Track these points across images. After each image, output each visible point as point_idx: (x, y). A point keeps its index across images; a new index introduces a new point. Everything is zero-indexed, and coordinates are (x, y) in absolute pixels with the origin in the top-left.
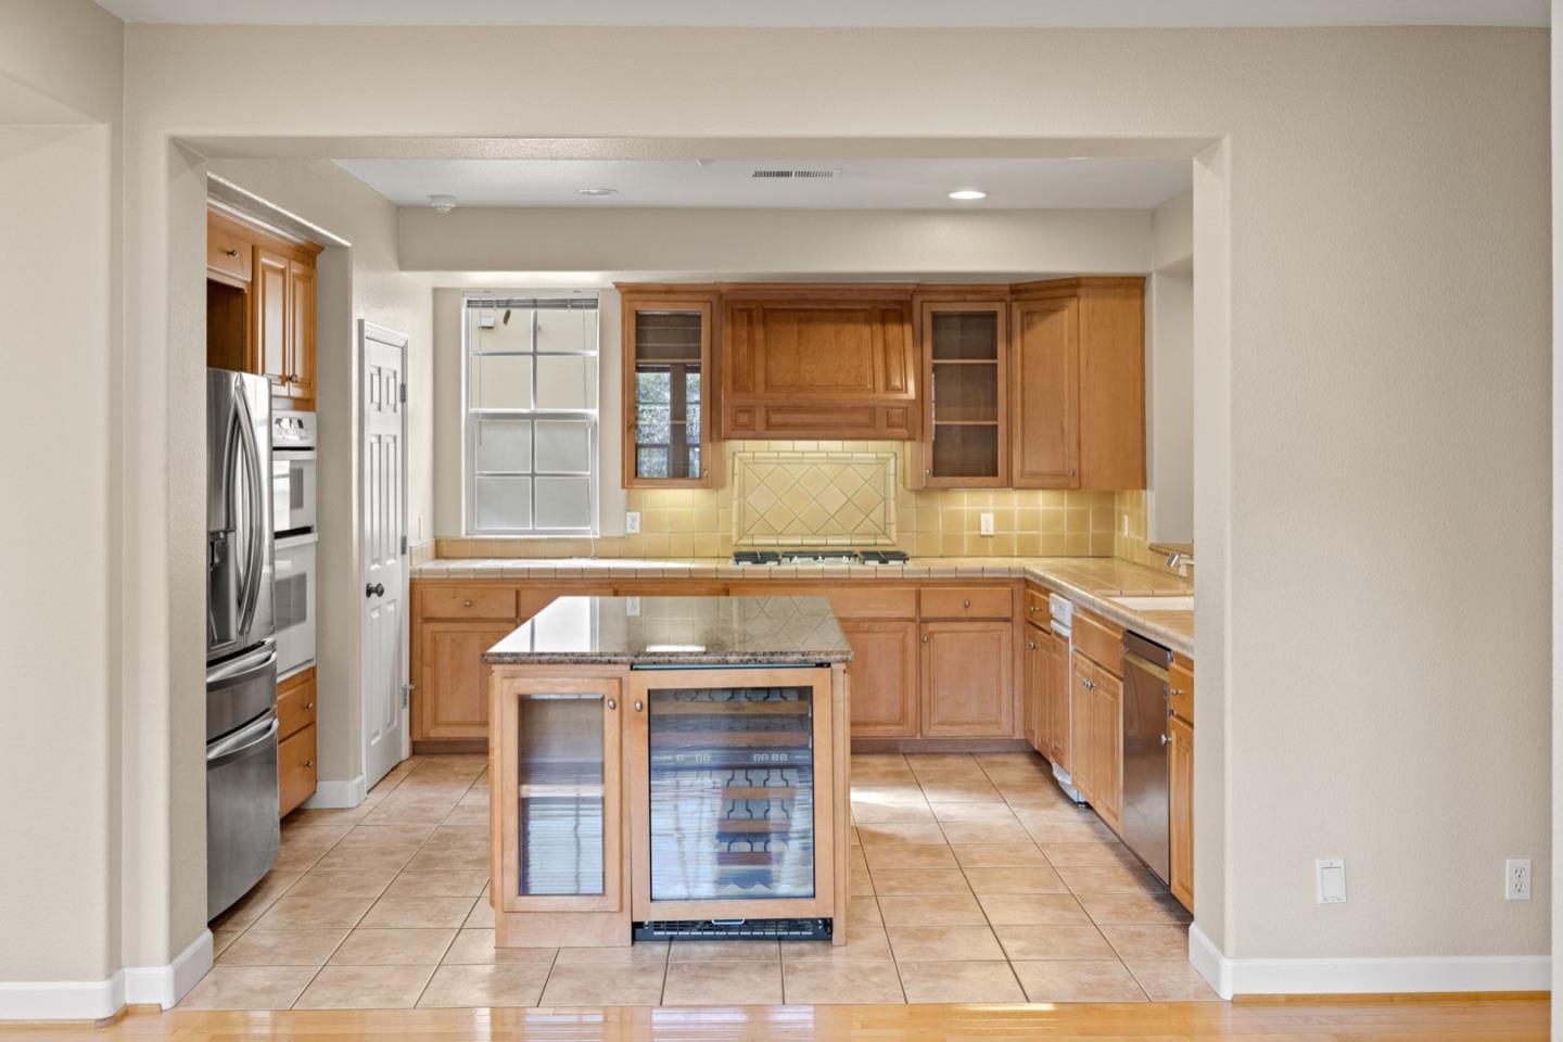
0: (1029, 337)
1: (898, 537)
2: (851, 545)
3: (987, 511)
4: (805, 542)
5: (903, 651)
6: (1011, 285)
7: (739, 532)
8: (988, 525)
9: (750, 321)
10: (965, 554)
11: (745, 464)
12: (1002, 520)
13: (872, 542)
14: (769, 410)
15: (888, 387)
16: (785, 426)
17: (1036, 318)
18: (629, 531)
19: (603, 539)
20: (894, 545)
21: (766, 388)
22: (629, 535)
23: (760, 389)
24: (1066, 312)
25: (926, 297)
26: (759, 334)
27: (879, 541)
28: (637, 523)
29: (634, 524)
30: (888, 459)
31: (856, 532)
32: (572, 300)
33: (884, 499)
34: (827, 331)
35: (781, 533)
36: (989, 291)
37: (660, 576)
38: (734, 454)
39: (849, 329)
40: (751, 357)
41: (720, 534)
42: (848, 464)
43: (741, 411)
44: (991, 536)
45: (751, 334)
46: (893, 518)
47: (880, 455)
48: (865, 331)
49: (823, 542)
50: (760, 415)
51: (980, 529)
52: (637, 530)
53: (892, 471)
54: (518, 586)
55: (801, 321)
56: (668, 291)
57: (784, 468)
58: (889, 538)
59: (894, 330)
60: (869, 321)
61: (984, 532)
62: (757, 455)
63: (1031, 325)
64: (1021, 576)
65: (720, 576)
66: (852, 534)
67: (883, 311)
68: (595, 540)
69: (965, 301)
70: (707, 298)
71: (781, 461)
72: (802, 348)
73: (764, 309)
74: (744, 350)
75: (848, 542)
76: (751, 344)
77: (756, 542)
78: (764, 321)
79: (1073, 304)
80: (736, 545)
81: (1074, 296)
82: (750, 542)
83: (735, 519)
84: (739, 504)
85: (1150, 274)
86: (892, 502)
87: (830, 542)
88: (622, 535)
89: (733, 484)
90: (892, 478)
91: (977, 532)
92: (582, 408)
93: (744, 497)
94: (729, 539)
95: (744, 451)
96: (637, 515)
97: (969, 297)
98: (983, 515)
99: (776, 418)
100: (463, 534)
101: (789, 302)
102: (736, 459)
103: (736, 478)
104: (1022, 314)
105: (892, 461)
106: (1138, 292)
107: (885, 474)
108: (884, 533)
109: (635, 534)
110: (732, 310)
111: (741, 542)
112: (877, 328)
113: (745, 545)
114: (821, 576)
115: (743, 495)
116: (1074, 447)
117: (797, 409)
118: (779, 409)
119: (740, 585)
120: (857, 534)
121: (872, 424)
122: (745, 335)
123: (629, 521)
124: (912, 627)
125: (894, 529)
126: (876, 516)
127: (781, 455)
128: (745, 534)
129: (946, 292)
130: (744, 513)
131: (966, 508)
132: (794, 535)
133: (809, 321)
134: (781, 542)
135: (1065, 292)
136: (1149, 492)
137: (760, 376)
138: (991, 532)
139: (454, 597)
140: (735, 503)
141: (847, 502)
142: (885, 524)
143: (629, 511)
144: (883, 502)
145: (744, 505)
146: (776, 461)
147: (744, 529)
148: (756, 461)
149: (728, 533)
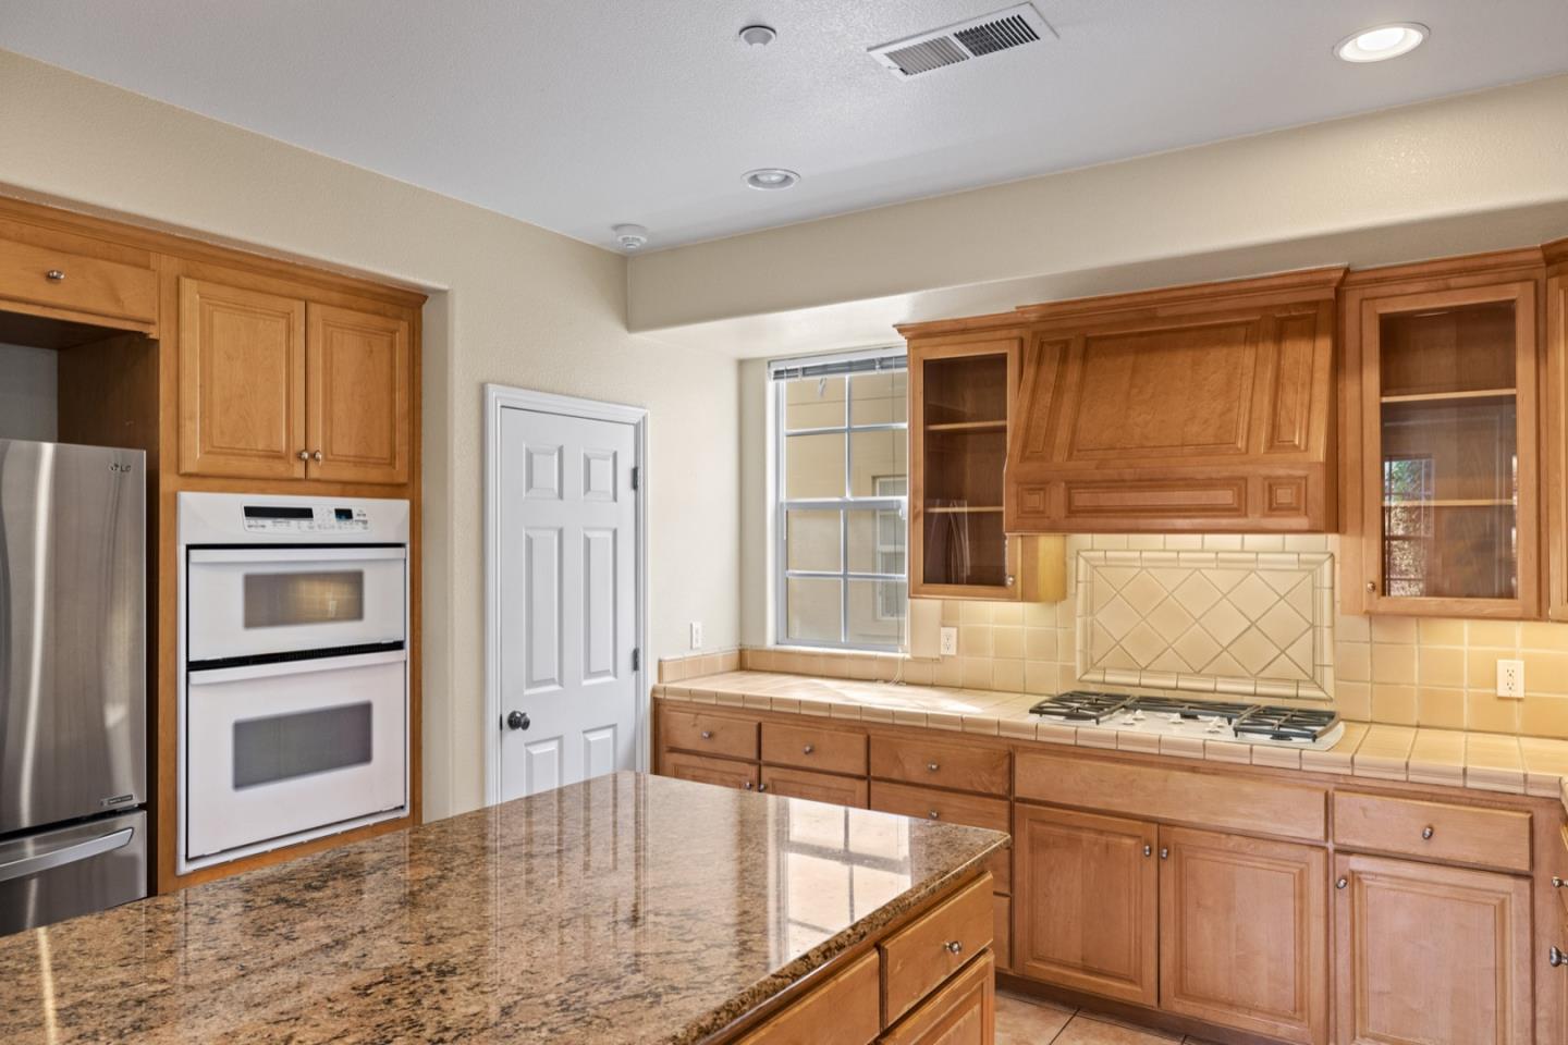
1: (1336, 687)
2: (1255, 695)
3: (1511, 656)
4: (1182, 684)
6: (1544, 248)
7: (1086, 664)
8: (1512, 678)
9: (1064, 359)
10: (1464, 726)
11: (1095, 567)
13: (1292, 692)
14: (1072, 485)
16: (1098, 511)
18: (944, 651)
19: (916, 660)
20: (1330, 700)
21: (1070, 454)
22: (943, 656)
23: (1060, 456)
25: (1369, 292)
27: (1302, 692)
28: (953, 642)
29: (948, 642)
30: (1320, 563)
31: (1265, 674)
32: (883, 359)
33: (1313, 626)
34: (1182, 359)
35: (1145, 669)
36: (1496, 266)
38: (1078, 553)
39: (1217, 354)
41: (1058, 664)
42: (1252, 571)
43: (1032, 491)
44: (1519, 700)
45: (1060, 376)
46: (1327, 657)
47: (1304, 557)
48: (1247, 355)
49: (1210, 686)
50: (1058, 495)
51: (1496, 688)
52: (953, 651)
53: (1327, 583)
54: (759, 719)
57: (1149, 572)
58: (1321, 688)
59: (1296, 349)
60: (1253, 339)
61: (1502, 691)
62: (1109, 554)
64: (1552, 793)
66: (1256, 677)
68: (903, 660)
70: (1015, 332)
71: (1146, 564)
72: (1135, 391)
73: (1087, 339)
75: (1250, 689)
77: (1109, 678)
78: (1085, 357)
80: (1080, 681)
82: (1099, 677)
83: (1079, 645)
84: (1085, 625)
86: (1326, 633)
87: (1221, 687)
88: (937, 656)
89: (1076, 594)
90: (1327, 593)
91: (1490, 692)
93: (1092, 613)
94: (1072, 670)
95: (1092, 550)
96: (953, 631)
98: (1503, 664)
99: (1083, 499)
100: (770, 643)
102: (1082, 561)
103: (1081, 586)
105: (1327, 566)
107: (1314, 587)
108: (1313, 679)
109: (952, 657)
110: (1042, 344)
111: (1086, 677)
112: (1268, 349)
113: (1093, 682)
114: (1155, 751)
115: (1090, 610)
117: (1117, 484)
118: (1090, 485)
119: (1033, 750)
120: (1263, 679)
122: (1052, 378)
123: (943, 640)
124: (1317, 858)
125: (1329, 674)
126: (1300, 651)
128: (1093, 665)
130: (1092, 634)
131: (1465, 648)
132: (1164, 672)
133: (1152, 349)
134: (1144, 682)
138: (1520, 694)
139: (695, 725)
140: (1079, 621)
141: (1249, 628)
142: (1314, 665)
143: (944, 626)
144: (1311, 631)
145: (1092, 625)
146: (1139, 564)
147: (1092, 659)
148: (1109, 563)
149: (1070, 664)
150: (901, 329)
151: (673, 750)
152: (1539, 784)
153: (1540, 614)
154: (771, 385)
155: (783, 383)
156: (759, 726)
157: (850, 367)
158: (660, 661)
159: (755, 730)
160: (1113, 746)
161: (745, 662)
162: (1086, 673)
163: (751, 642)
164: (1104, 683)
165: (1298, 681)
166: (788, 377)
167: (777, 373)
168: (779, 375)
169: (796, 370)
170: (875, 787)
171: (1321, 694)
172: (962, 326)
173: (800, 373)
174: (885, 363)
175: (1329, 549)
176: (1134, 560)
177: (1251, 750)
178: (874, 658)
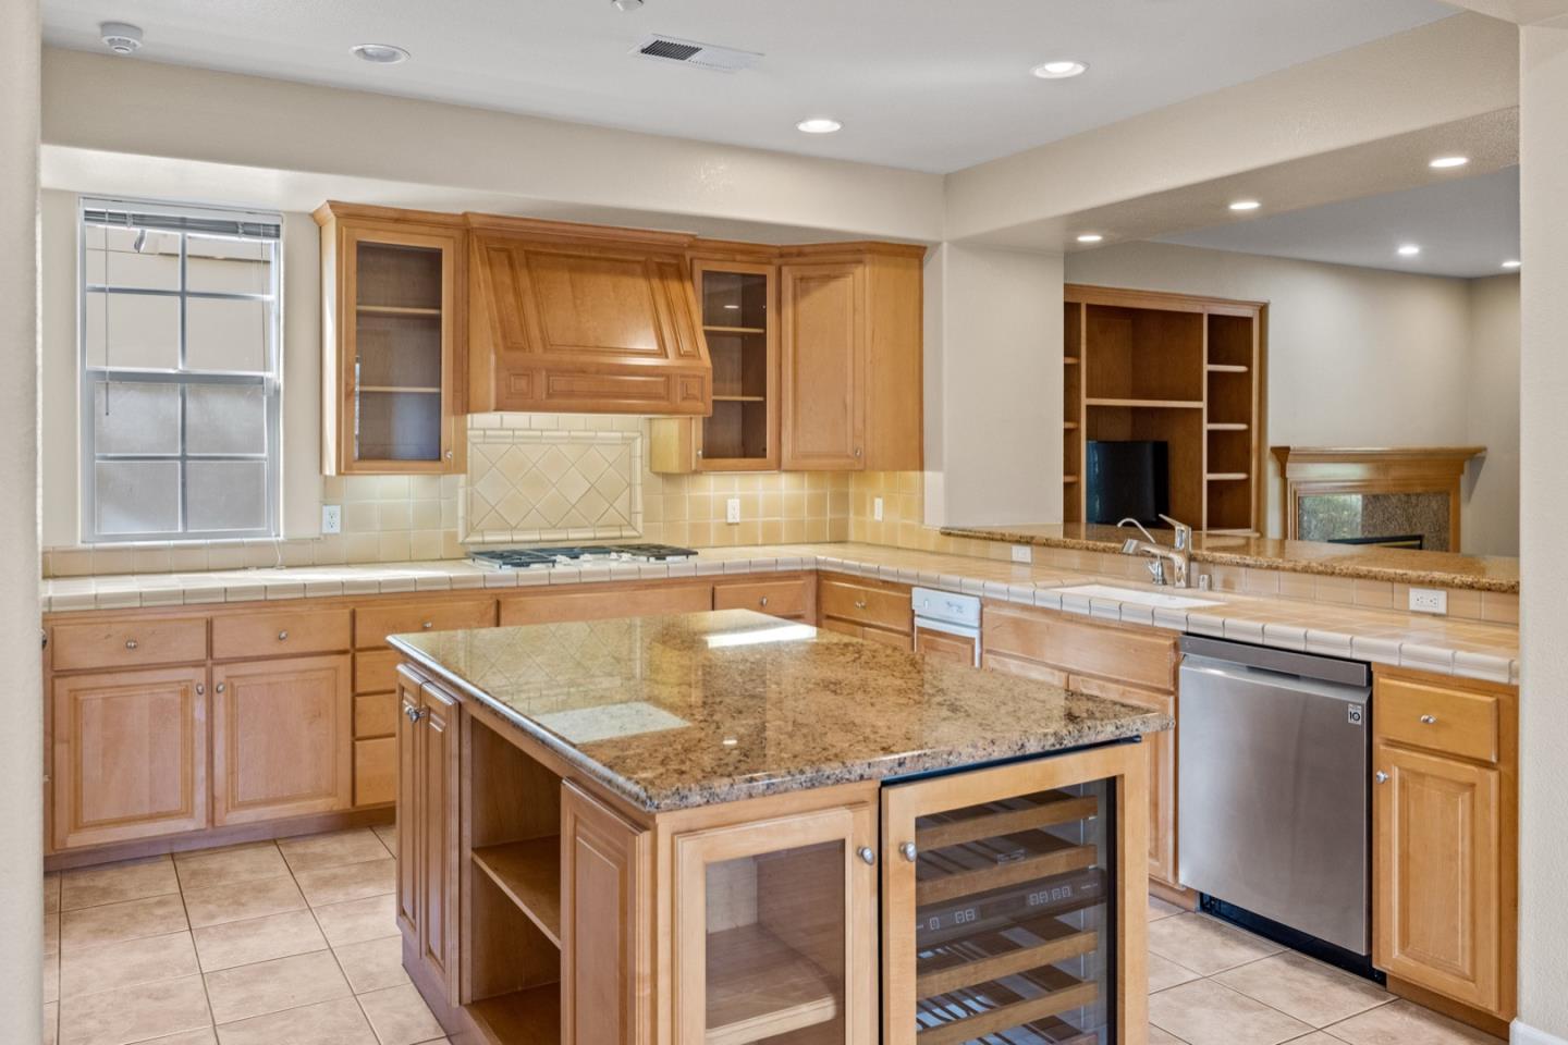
0: (803, 305)
1: (644, 527)
2: (595, 539)
3: (733, 497)
6: (782, 246)
7: (467, 530)
8: (734, 514)
9: (511, 264)
10: (712, 543)
11: (476, 444)
12: (748, 506)
13: (617, 534)
14: (549, 373)
17: (812, 284)
18: (326, 530)
19: (290, 542)
20: (640, 537)
21: (545, 347)
22: (325, 535)
23: (538, 349)
24: (850, 279)
26: (525, 281)
27: (625, 533)
28: (337, 520)
29: (332, 521)
30: (634, 439)
31: (599, 523)
32: (245, 224)
33: (630, 485)
34: (604, 283)
35: (515, 528)
36: (759, 252)
37: (413, 589)
39: (626, 282)
40: (520, 308)
41: (443, 531)
42: (590, 445)
43: (521, 376)
44: (737, 524)
45: (515, 279)
46: (639, 507)
47: (625, 434)
48: (641, 284)
49: (564, 536)
50: (541, 380)
51: (726, 517)
52: (337, 529)
53: (638, 453)
54: (207, 614)
55: (572, 269)
57: (520, 449)
58: (635, 529)
59: (674, 286)
60: (647, 275)
61: (730, 520)
62: (488, 433)
63: (806, 292)
64: (813, 567)
66: (595, 526)
67: (660, 265)
68: (278, 543)
69: (734, 261)
73: (525, 251)
74: (510, 298)
75: (591, 535)
76: (518, 293)
77: (487, 539)
78: (528, 265)
79: (859, 271)
80: (463, 543)
81: (860, 262)
82: (479, 539)
83: (461, 512)
84: (466, 493)
85: (937, 245)
86: (639, 490)
87: (571, 536)
88: (317, 536)
90: (639, 461)
91: (724, 520)
92: (260, 370)
93: (474, 485)
94: (454, 536)
96: (337, 509)
97: (738, 257)
98: (730, 501)
100: (79, 541)
101: (554, 245)
104: (795, 280)
105: (639, 440)
106: (917, 262)
107: (631, 457)
108: (630, 524)
109: (336, 534)
110: (487, 249)
111: (471, 539)
112: (656, 283)
113: (473, 544)
115: (470, 482)
116: (859, 425)
118: (561, 373)
119: (513, 595)
120: (598, 527)
121: (666, 396)
122: (508, 280)
123: (326, 517)
125: (640, 518)
126: (621, 504)
127: (517, 433)
128: (473, 529)
129: (715, 250)
130: (472, 504)
131: (711, 494)
132: (531, 529)
133: (581, 270)
134: (516, 538)
135: (849, 257)
136: (928, 474)
137: (535, 332)
138: (738, 520)
139: (107, 636)
140: (461, 492)
141: (589, 489)
142: (631, 513)
143: (326, 505)
144: (627, 491)
145: (472, 494)
146: (510, 440)
147: (472, 524)
148: (487, 440)
149: (452, 530)
152: (807, 564)
153: (779, 467)
154: (82, 227)
162: (467, 536)
164: (483, 543)
165: (620, 526)
166: (110, 221)
167: (87, 213)
168: (90, 215)
169: (125, 215)
170: (361, 658)
171: (634, 533)
174: (247, 229)
175: (640, 428)
176: (508, 437)
177: (668, 568)
178: (243, 545)
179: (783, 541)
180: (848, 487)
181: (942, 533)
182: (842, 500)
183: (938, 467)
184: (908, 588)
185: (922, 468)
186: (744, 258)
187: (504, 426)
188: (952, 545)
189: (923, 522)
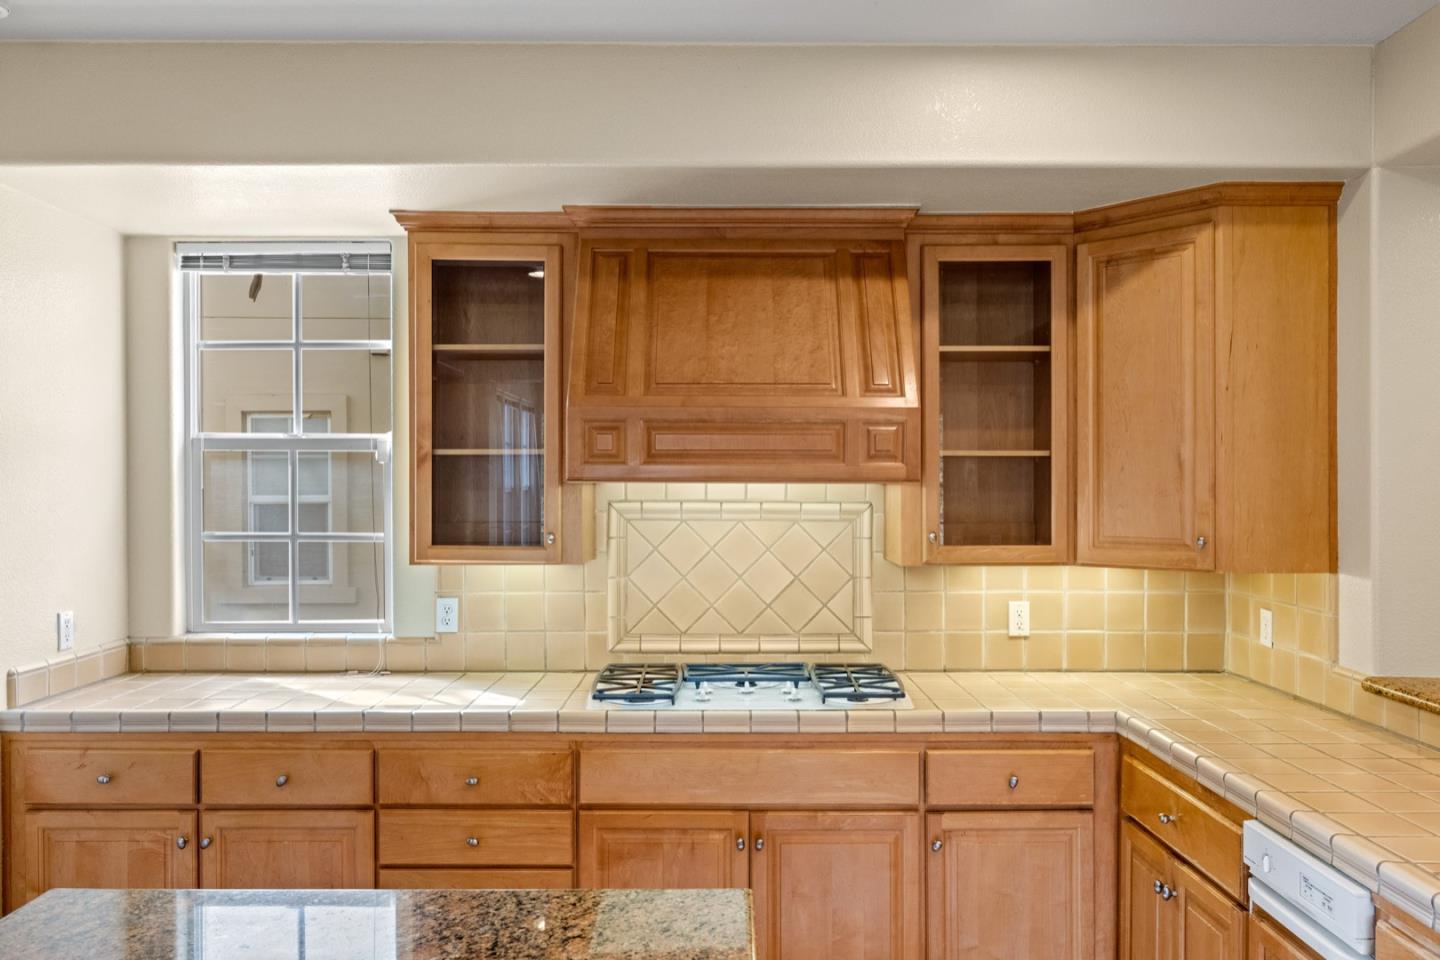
0: (1110, 302)
1: (874, 638)
2: (799, 652)
3: (1018, 598)
4: (726, 646)
5: (896, 865)
6: (1075, 214)
7: (619, 634)
8: (1020, 619)
9: (624, 274)
10: (983, 666)
11: (628, 521)
12: (1042, 611)
13: (833, 646)
14: (652, 427)
15: (869, 387)
17: (1125, 268)
18: (441, 628)
19: (402, 641)
20: (868, 652)
21: (647, 388)
22: (440, 634)
23: (636, 389)
24: (1188, 253)
25: (929, 239)
26: (639, 294)
27: (844, 646)
28: (454, 616)
29: (447, 617)
30: (859, 513)
31: (808, 629)
32: (352, 256)
33: (853, 577)
34: (761, 289)
35: (685, 632)
36: (1036, 227)
38: (610, 504)
39: (797, 287)
40: (621, 335)
41: (587, 633)
42: (795, 522)
43: (603, 429)
44: (1026, 638)
45: (623, 295)
46: (867, 608)
47: (845, 506)
48: (826, 289)
49: (754, 646)
50: (635, 435)
51: (1008, 627)
52: (453, 627)
53: (866, 533)
54: (195, 745)
55: (713, 273)
56: (488, 226)
58: (860, 640)
59: (876, 288)
60: (832, 272)
61: (1013, 632)
62: (646, 505)
63: (1114, 282)
64: (1111, 729)
65: (563, 728)
66: (798, 634)
67: (857, 258)
68: (385, 642)
69: (996, 243)
70: (554, 238)
71: (685, 516)
72: (713, 319)
73: (649, 254)
74: (611, 320)
75: (794, 646)
76: (623, 312)
77: (645, 646)
78: (649, 275)
79: (1204, 236)
80: (612, 651)
81: (1206, 221)
82: (635, 646)
83: (611, 611)
84: (618, 584)
85: (1362, 173)
86: (866, 583)
87: (765, 646)
88: (431, 635)
89: (608, 552)
90: (866, 544)
91: (1004, 632)
93: (626, 574)
94: (601, 642)
95: (626, 500)
96: (454, 603)
97: (1002, 238)
98: (1013, 606)
99: (664, 442)
100: (177, 631)
101: (694, 242)
102: (614, 514)
103: (613, 542)
104: (1097, 265)
105: (866, 515)
106: (1324, 212)
107: (854, 537)
108: (853, 632)
109: (452, 634)
110: (595, 255)
111: (621, 647)
112: (847, 285)
113: (628, 652)
114: (746, 729)
115: (623, 570)
116: (1204, 495)
117: (701, 425)
118: (673, 426)
119: (600, 744)
120: (806, 635)
121: (839, 455)
122: (613, 296)
123: (440, 613)
124: (912, 821)
125: (868, 625)
126: (840, 603)
127: (685, 505)
128: (627, 632)
129: (963, 230)
130: (626, 600)
131: (983, 592)
132: (706, 636)
133: (726, 272)
134: (685, 647)
135: (1189, 217)
136: (1342, 577)
137: (636, 365)
138: (1026, 632)
139: (82, 766)
140: (611, 583)
141: (792, 582)
142: (854, 617)
143: (441, 597)
144: (851, 583)
145: (626, 587)
146: (678, 516)
147: (626, 626)
148: (645, 516)
149: (600, 633)
150: (401, 216)
151: (37, 808)
152: (1100, 720)
153: (1072, 558)
154: (177, 275)
155: (195, 274)
156: (198, 755)
157: (298, 262)
158: (10, 675)
159: (191, 763)
160: (698, 729)
161: (136, 662)
162: (618, 643)
163: (148, 632)
164: (640, 652)
165: (839, 635)
166: (205, 267)
167: (186, 259)
168: (189, 262)
169: (221, 258)
170: (385, 818)
171: (860, 647)
172: (482, 222)
173: (226, 264)
174: (355, 262)
175: (867, 499)
176: (674, 511)
177: (847, 717)
178: (344, 643)
179: (1105, 667)
180: (1223, 587)
181: (1368, 689)
182: (1212, 607)
183: (1362, 569)
184: (1239, 816)
185: (1333, 568)
186: (1013, 238)
187: (669, 498)
188: (1385, 713)
189: (1336, 661)
